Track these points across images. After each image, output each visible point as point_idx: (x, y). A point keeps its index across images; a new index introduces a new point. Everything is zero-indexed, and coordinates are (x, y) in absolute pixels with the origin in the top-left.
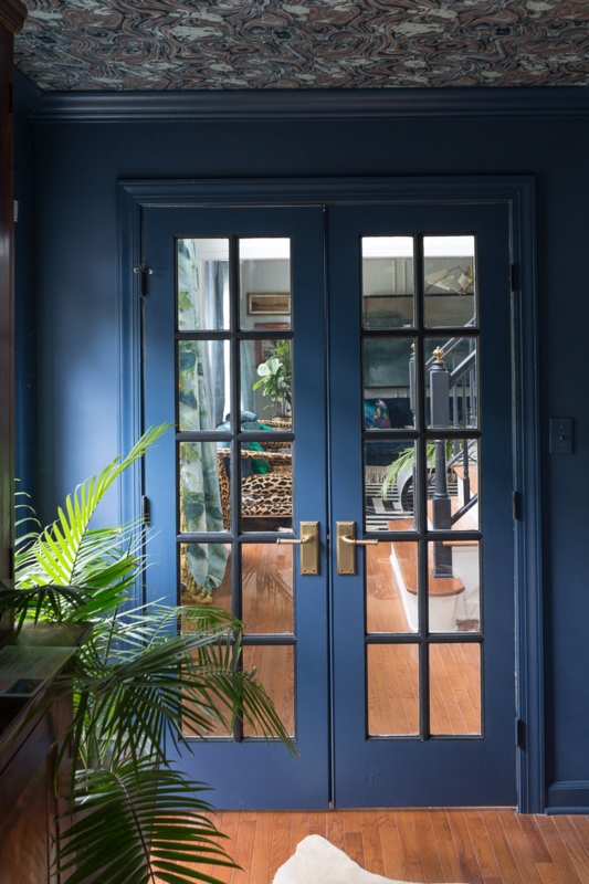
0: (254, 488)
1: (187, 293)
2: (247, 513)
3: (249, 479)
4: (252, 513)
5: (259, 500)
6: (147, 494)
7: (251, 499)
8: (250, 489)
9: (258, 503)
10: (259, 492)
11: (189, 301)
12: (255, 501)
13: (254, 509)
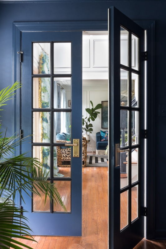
0: (68, 152)
1: (45, 87)
2: (66, 159)
3: (66, 149)
4: (67, 159)
5: (69, 155)
6: (22, 129)
7: (67, 155)
8: (66, 152)
9: (69, 156)
10: (69, 153)
11: (46, 90)
12: (68, 156)
13: (67, 158)
